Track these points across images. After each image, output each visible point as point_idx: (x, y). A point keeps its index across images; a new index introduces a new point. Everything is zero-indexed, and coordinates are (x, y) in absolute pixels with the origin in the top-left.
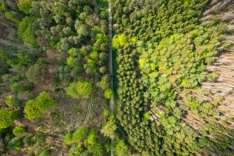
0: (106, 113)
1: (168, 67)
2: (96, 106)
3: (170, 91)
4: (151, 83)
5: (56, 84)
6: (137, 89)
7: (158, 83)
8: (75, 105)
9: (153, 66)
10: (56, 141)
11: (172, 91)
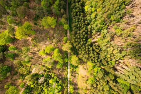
0: (65, 38)
1: (102, 8)
2: (59, 35)
3: (103, 24)
4: (92, 19)
5: (34, 22)
6: (84, 23)
7: (96, 19)
8: (46, 33)
9: (93, 9)
10: (35, 56)
11: (105, 23)
